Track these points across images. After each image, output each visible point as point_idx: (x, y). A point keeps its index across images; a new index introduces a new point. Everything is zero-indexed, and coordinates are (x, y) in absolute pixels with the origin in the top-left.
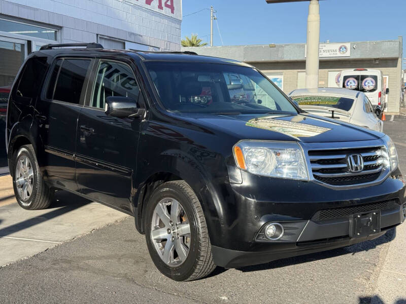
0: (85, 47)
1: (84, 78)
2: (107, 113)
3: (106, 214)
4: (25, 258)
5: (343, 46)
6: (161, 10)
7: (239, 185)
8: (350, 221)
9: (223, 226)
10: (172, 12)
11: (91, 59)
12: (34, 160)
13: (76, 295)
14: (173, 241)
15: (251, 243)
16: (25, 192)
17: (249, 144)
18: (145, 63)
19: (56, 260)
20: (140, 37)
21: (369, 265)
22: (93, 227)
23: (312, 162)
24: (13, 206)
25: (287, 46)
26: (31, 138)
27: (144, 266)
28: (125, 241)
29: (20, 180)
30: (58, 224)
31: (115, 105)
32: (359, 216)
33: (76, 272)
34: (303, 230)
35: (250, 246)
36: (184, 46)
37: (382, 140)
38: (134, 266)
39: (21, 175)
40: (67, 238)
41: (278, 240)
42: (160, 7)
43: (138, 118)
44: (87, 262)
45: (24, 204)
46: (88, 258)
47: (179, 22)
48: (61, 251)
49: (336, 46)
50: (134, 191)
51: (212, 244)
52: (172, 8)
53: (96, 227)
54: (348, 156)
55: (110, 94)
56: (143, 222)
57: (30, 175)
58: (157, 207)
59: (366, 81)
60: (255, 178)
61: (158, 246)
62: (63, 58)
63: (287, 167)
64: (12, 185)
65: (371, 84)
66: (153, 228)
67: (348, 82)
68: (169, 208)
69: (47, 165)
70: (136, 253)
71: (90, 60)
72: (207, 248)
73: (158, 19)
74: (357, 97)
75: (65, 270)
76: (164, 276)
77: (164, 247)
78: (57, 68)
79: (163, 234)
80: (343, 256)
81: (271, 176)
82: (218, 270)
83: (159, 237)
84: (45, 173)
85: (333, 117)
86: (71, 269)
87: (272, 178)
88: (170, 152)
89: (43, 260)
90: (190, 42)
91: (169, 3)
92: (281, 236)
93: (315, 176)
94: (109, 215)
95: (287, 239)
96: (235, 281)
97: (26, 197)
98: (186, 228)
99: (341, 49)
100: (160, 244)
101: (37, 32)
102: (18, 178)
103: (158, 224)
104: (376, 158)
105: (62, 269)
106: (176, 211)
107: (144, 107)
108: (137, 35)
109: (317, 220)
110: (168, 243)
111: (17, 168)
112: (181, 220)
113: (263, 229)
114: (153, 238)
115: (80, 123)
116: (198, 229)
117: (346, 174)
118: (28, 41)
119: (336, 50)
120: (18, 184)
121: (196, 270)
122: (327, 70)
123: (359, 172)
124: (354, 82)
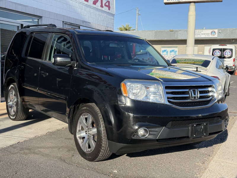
0: (46, 27)
1: (45, 42)
2: (54, 64)
3: (58, 124)
4: (5, 147)
5: (213, 31)
6: (102, 8)
7: (123, 105)
8: (189, 128)
9: (114, 129)
10: (109, 9)
11: (49, 33)
12: (17, 92)
13: (29, 167)
14: (88, 138)
15: (129, 139)
16: (13, 110)
17: (130, 82)
18: (77, 35)
19: (22, 149)
20: (89, 23)
21: (207, 155)
22: (49, 131)
23: (167, 93)
24: (6, 118)
25: (180, 31)
26: (16, 80)
27: (73, 153)
28: (66, 139)
29: (10, 103)
30: (29, 129)
31: (59, 59)
32: (195, 125)
33: (32, 155)
34: (160, 132)
35: (129, 141)
36: (121, 31)
37: (213, 82)
38: (67, 153)
39: (11, 101)
40: (32, 137)
41: (146, 138)
42: (102, 6)
43: (71, 67)
44: (40, 150)
45: (12, 117)
46: (41, 148)
47: (113, 15)
48: (27, 143)
49: (209, 31)
51: (108, 140)
52: (109, 7)
53: (50, 131)
54: (190, 90)
55: (59, 53)
56: (73, 128)
57: (15, 101)
58: (80, 119)
59: (226, 52)
60: (134, 101)
61: (80, 141)
62: (34, 33)
63: (152, 95)
64: (5, 107)
65: (229, 53)
66: (77, 131)
67: (215, 52)
68: (86, 119)
69: (24, 96)
70: (70, 145)
71: (48, 34)
72: (106, 142)
73: (100, 13)
74: (213, 59)
75: (26, 154)
76: (83, 158)
78: (31, 37)
79: (83, 134)
80: (191, 150)
81: (142, 100)
82: (113, 156)
83: (81, 136)
84: (23, 100)
85: (197, 71)
86: (29, 154)
87: (143, 102)
88: (89, 87)
89: (15, 148)
90: (125, 28)
91: (107, 4)
92: (147, 135)
93: (168, 101)
94: (60, 124)
95: (151, 137)
96: (124, 162)
97: (13, 113)
98: (95, 130)
99: (212, 33)
100: (82, 140)
101: (31, 20)
102: (9, 103)
103: (81, 129)
104: (208, 92)
105: (24, 153)
106: (90, 121)
107: (75, 61)
108: (87, 22)
109: (169, 127)
110: (85, 139)
111: (8, 96)
112: (93, 126)
113: (136, 131)
114: (78, 136)
115: (41, 70)
116: (101, 131)
117: (188, 100)
118: (21, 24)
119: (209, 34)
120: (9, 106)
121: (100, 155)
122: (204, 45)
123: (196, 100)
124: (219, 52)
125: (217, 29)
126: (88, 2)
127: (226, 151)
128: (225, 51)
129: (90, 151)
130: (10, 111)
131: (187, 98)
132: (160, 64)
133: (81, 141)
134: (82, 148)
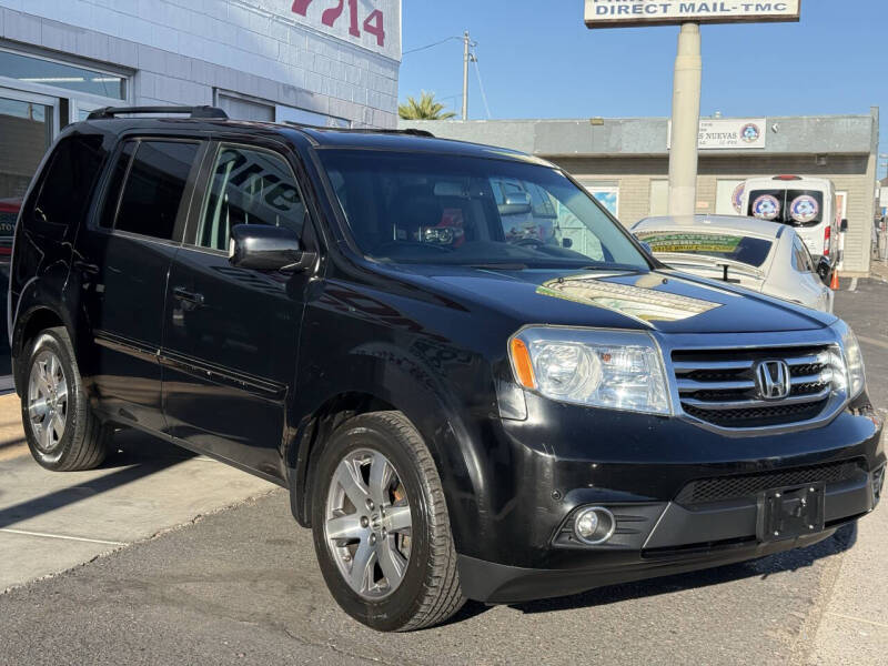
0: (188, 115)
1: (184, 182)
2: (234, 260)
3: (226, 482)
4: (47, 576)
5: (751, 125)
6: (356, 38)
7: (519, 424)
8: (759, 505)
9: (484, 512)
10: (381, 43)
11: (201, 141)
12: (69, 360)
14: (373, 544)
15: (542, 549)
16: (49, 431)
17: (544, 335)
18: (320, 152)
19: (114, 583)
20: (308, 96)
21: (799, 601)
22: (198, 512)
23: (680, 376)
24: (21, 461)
25: (628, 124)
26: (65, 313)
27: (310, 597)
28: (268, 541)
29: (37, 405)
30: (122, 504)
31: (250, 243)
32: (778, 495)
33: (158, 608)
34: (657, 522)
35: (542, 556)
36: (405, 118)
37: (831, 331)
38: (287, 598)
39: (40, 395)
40: (139, 535)
41: (603, 544)
42: (354, 31)
43: (300, 274)
44: (182, 586)
45: (46, 458)
46: (187, 579)
47: (395, 65)
48: (127, 562)
49: (736, 126)
50: (289, 433)
51: (459, 550)
52: (379, 33)
53: (204, 510)
54: (756, 364)
55: (240, 219)
56: (309, 502)
57: (60, 395)
58: (338, 470)
59: (798, 204)
60: (556, 408)
61: (339, 555)
62: (138, 139)
63: (625, 384)
64: (19, 417)
65: (809, 208)
66: (329, 515)
67: (760, 203)
68: (365, 471)
69: (100, 372)
70: (290, 568)
71: (198, 144)
72: (447, 561)
73: (348, 57)
74: (778, 236)
75: (135, 605)
76: (351, 618)
77: (352, 555)
78: (124, 160)
79: (353, 528)
80: (741, 581)
81: (591, 404)
82: (471, 609)
83: (343, 534)
84: (94, 391)
85: (725, 279)
86: (146, 603)
88: (369, 349)
89: (85, 581)
90: (417, 109)
91: (373, 23)
92: (609, 534)
93: (686, 407)
94: (232, 484)
95: (622, 541)
96: (506, 633)
97: (49, 442)
98: (402, 514)
99: (746, 133)
100: (345, 549)
101: (81, 79)
102: (33, 402)
103: (340, 507)
104: (818, 369)
105: (129, 603)
106: (383, 473)
107: (314, 250)
108: (301, 91)
109: (687, 502)
110: (362, 548)
111: (31, 378)
112: (392, 499)
113: (570, 519)
114: (329, 536)
115: (174, 282)
116: (430, 517)
117: (752, 403)
118: (61, 99)
119: (735, 135)
120: (33, 415)
121: (423, 608)
122: (715, 177)
123: (780, 399)
124: (773, 204)
125: (763, 117)
126: (304, 14)
127: (864, 583)
128: (795, 201)
129: (379, 595)
130: (36, 435)
131: (745, 394)
132: (617, 261)
133: (343, 555)
134: (348, 581)
